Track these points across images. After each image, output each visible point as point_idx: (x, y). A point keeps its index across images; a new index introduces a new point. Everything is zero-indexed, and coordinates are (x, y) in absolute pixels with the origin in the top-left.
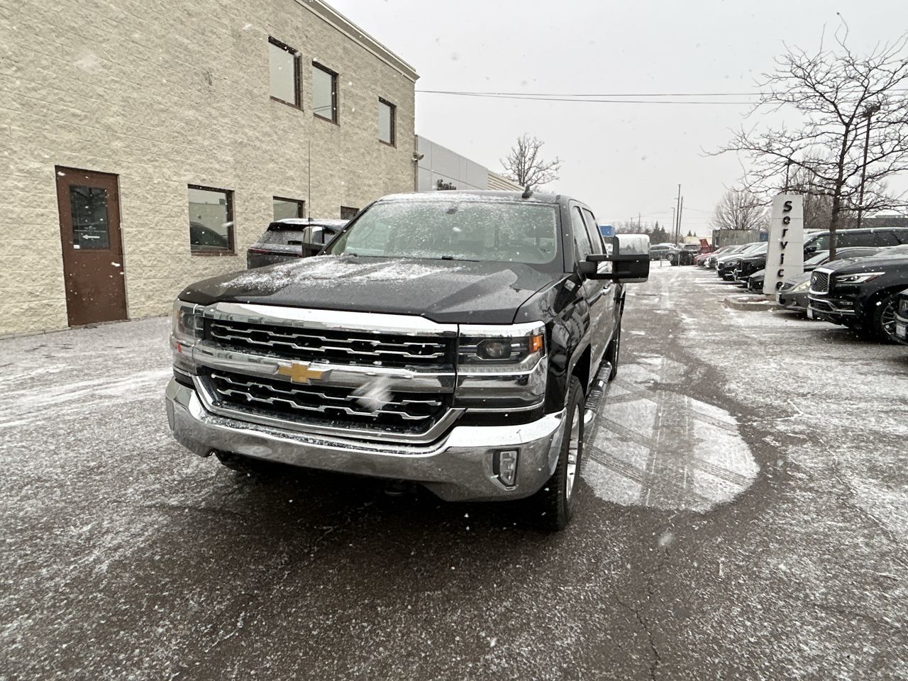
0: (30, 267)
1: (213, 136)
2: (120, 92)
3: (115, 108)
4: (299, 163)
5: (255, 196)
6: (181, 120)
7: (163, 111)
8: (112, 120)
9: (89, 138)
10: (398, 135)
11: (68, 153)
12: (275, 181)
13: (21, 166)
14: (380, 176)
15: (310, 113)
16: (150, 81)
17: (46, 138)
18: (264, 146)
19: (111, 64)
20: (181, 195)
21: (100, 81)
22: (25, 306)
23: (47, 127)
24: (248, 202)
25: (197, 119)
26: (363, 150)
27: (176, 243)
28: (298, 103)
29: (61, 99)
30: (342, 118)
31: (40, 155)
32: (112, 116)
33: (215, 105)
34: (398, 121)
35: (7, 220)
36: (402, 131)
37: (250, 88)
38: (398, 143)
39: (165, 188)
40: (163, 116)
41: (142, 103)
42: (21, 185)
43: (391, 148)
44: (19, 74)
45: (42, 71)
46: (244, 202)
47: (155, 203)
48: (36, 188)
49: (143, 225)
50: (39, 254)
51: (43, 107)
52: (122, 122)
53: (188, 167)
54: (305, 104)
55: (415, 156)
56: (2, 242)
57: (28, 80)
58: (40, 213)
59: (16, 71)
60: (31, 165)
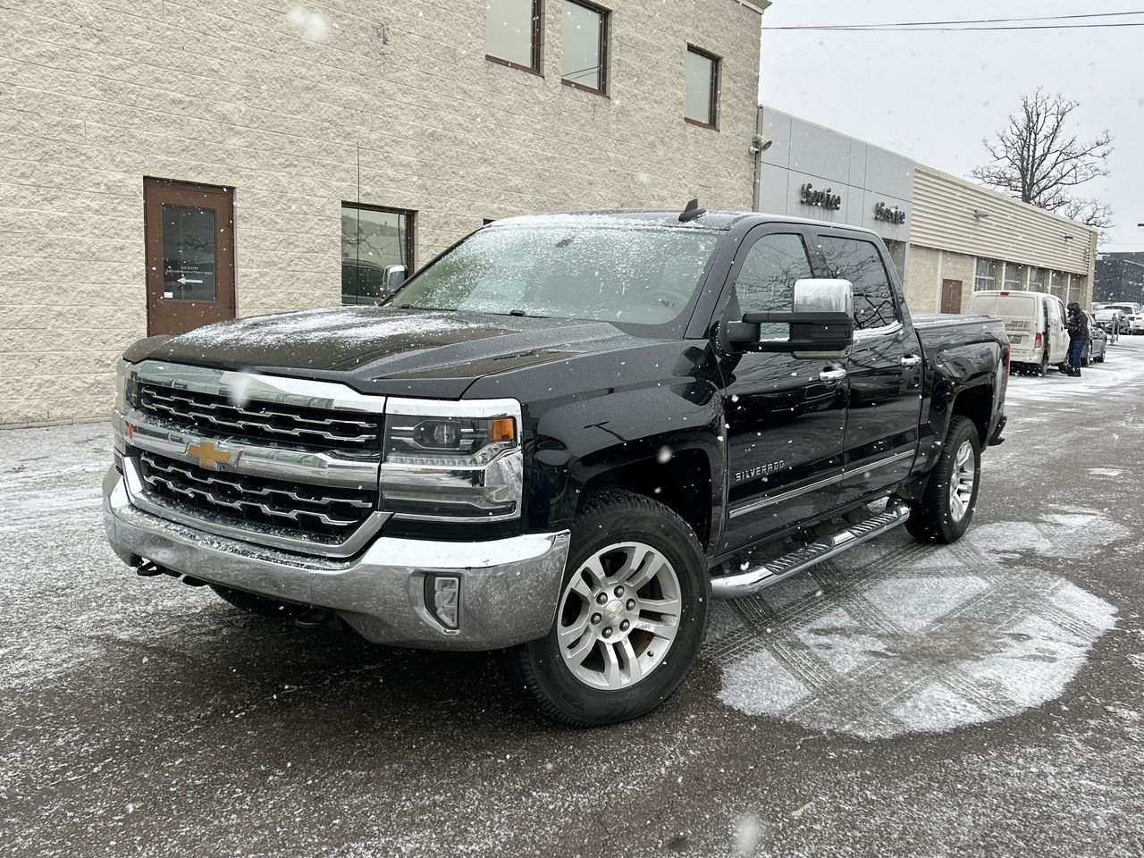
0: (101, 323)
1: (387, 125)
2: (244, 64)
3: (233, 89)
4: (532, 163)
5: (453, 219)
6: (334, 102)
7: (308, 89)
8: (229, 106)
9: (195, 135)
10: (722, 108)
11: (163, 157)
12: (488, 195)
13: (98, 179)
14: (684, 181)
15: (556, 79)
16: (290, 45)
17: (132, 136)
18: (471, 137)
19: (231, 22)
20: (329, 218)
21: (215, 49)
22: (91, 379)
23: (136, 120)
24: (440, 228)
25: (361, 99)
26: (652, 138)
27: (318, 293)
28: (536, 67)
29: (158, 80)
30: (614, 85)
31: (122, 162)
32: (230, 101)
33: (391, 76)
34: (725, 82)
35: (74, 255)
36: (732, 101)
37: (452, 44)
38: (721, 123)
39: (304, 207)
40: (307, 96)
41: (276, 79)
42: (95, 205)
43: (707, 132)
44: (102, 47)
45: (133, 40)
46: (434, 228)
47: (287, 230)
48: (114, 209)
49: (268, 264)
50: (114, 304)
51: (132, 92)
52: (243, 110)
53: (343, 174)
54: (547, 66)
55: (756, 143)
56: (64, 286)
57: (113, 54)
58: (118, 245)
59: (98, 43)
60: (110, 177)
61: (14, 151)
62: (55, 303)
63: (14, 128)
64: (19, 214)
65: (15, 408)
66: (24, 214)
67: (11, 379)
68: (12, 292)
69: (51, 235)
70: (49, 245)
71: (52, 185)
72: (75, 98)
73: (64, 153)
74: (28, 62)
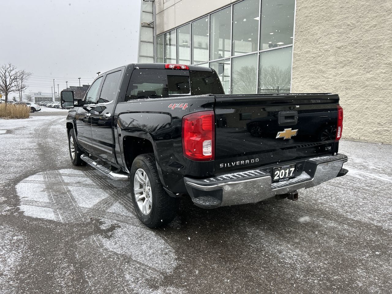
0: (381, 111)
13: (386, 62)
22: (375, 129)
35: (374, 89)
56: (370, 99)
61: (359, 59)
62: (366, 104)
63: (360, 53)
64: (358, 78)
65: (350, 135)
66: (359, 78)
67: (350, 126)
68: (353, 101)
69: (367, 83)
70: (366, 86)
71: (369, 67)
72: (381, 37)
73: (375, 56)
74: (367, 31)
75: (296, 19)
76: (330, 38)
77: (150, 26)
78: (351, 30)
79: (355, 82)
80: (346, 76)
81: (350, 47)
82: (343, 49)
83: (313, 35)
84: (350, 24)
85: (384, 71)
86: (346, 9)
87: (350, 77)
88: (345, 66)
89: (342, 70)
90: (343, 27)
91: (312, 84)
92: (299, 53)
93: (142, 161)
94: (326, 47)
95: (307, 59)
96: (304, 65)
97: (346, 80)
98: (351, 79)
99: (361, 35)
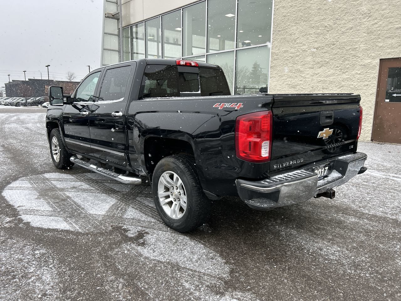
11: (389, 51)
13: (361, 63)
17: (377, 46)
23: (379, 40)
29: (391, 23)
31: (371, 56)
35: (349, 89)
48: (366, 72)
51: (379, 30)
57: (373, 20)
58: (366, 84)
59: (368, 18)
60: (366, 62)
61: (336, 60)
63: (336, 54)
64: (334, 78)
66: (336, 78)
69: (343, 83)
70: (342, 86)
71: (345, 68)
72: (357, 39)
73: (351, 57)
74: (343, 33)
75: (274, 18)
76: (308, 39)
77: (115, 17)
78: (328, 31)
79: (331, 82)
80: (323, 76)
81: (327, 48)
82: (320, 50)
83: (291, 35)
84: (327, 25)
85: (359, 72)
86: (323, 11)
87: (327, 77)
88: (322, 66)
89: (319, 71)
90: (320, 29)
91: (289, 83)
92: (277, 52)
93: (174, 163)
94: (304, 47)
95: (285, 58)
96: (282, 64)
97: (323, 80)
98: (328, 79)
99: (337, 37)
